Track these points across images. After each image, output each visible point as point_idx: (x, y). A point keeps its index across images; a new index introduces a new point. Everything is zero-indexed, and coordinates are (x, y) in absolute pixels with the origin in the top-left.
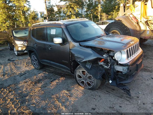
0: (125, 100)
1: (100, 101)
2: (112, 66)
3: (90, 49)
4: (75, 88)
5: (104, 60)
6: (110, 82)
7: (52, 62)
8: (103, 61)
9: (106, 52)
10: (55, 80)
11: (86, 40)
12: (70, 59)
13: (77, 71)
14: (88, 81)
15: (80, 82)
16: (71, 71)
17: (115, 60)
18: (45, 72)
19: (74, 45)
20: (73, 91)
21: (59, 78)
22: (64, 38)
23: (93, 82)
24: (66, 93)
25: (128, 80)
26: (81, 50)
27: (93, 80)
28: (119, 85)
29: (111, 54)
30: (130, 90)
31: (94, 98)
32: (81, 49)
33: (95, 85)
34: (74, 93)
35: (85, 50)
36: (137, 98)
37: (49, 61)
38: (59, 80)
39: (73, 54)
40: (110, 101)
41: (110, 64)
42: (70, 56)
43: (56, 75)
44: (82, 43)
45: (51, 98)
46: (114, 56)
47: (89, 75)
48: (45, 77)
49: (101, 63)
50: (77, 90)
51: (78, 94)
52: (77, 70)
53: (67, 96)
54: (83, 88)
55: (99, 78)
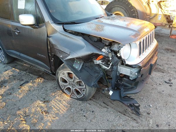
0: (129, 119)
1: (93, 120)
2: (115, 67)
3: (81, 38)
4: (57, 97)
5: (102, 57)
6: (111, 93)
7: (22, 55)
8: (100, 59)
9: (107, 44)
10: (27, 82)
11: (76, 22)
12: (48, 53)
13: (60, 72)
14: (78, 87)
15: (64, 89)
16: (51, 71)
17: (120, 58)
18: (15, 68)
19: (54, 29)
20: (53, 103)
21: (35, 79)
22: (39, 16)
23: (84, 90)
24: (41, 107)
25: (136, 88)
26: (66, 38)
27: (84, 87)
28: (124, 99)
29: (115, 48)
30: (139, 106)
31: (85, 116)
32: (66, 36)
33: (87, 94)
34: (54, 107)
35: (73, 38)
36: (147, 115)
37: (18, 53)
38: (35, 82)
39: (52, 45)
40: (108, 120)
41: (112, 64)
42: (49, 48)
43: (30, 74)
44: (67, 27)
45: (15, 115)
46: (118, 52)
47: (78, 80)
48: (14, 77)
49: (98, 62)
50: (60, 101)
51: (60, 109)
52: (60, 70)
53: (42, 113)
54: (69, 98)
55: (94, 85)
